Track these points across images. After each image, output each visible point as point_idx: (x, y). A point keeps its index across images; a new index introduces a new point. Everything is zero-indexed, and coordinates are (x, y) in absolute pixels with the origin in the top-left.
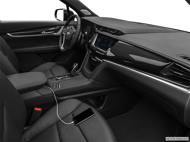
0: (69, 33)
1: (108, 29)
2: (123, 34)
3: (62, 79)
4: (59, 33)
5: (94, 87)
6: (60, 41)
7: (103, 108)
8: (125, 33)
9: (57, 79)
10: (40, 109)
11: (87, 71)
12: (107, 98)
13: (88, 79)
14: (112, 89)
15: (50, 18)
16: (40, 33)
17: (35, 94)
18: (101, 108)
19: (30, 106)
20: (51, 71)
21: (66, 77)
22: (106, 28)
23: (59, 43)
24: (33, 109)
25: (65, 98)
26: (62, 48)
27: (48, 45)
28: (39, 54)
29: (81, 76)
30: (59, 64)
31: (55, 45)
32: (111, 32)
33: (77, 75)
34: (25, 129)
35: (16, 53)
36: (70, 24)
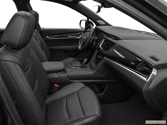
0: (85, 38)
1: (111, 36)
2: (120, 39)
3: (75, 68)
4: (80, 37)
5: (96, 76)
6: (79, 43)
7: (103, 94)
8: (121, 39)
9: (72, 68)
10: (58, 86)
11: (93, 65)
12: (107, 86)
13: (93, 71)
14: (111, 80)
15: (76, 26)
16: (67, 37)
17: (56, 75)
18: (102, 94)
19: (52, 82)
20: (71, 64)
21: (78, 68)
22: (110, 35)
23: (78, 44)
24: (54, 85)
25: (75, 81)
26: (80, 48)
27: (72, 46)
28: (65, 51)
29: (89, 68)
30: (77, 60)
31: (77, 46)
32: (113, 38)
33: (86, 67)
34: (47, 96)
35: (50, 50)
36: (87, 30)
